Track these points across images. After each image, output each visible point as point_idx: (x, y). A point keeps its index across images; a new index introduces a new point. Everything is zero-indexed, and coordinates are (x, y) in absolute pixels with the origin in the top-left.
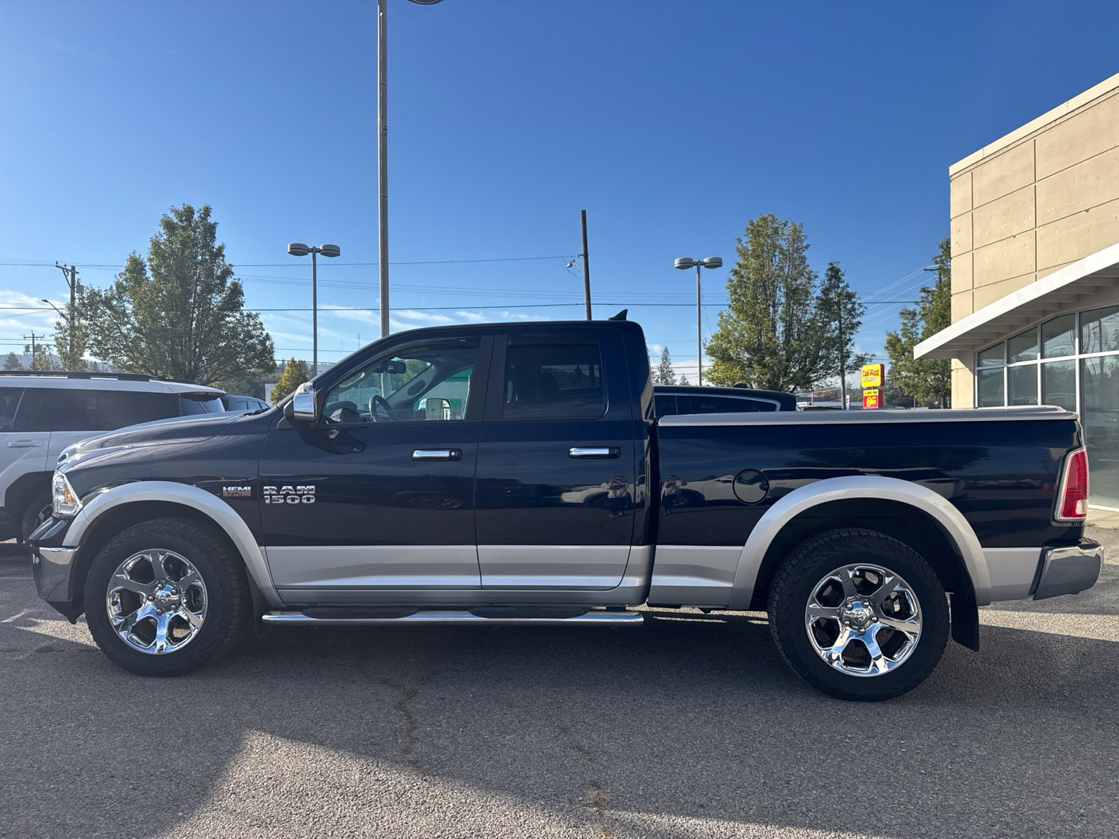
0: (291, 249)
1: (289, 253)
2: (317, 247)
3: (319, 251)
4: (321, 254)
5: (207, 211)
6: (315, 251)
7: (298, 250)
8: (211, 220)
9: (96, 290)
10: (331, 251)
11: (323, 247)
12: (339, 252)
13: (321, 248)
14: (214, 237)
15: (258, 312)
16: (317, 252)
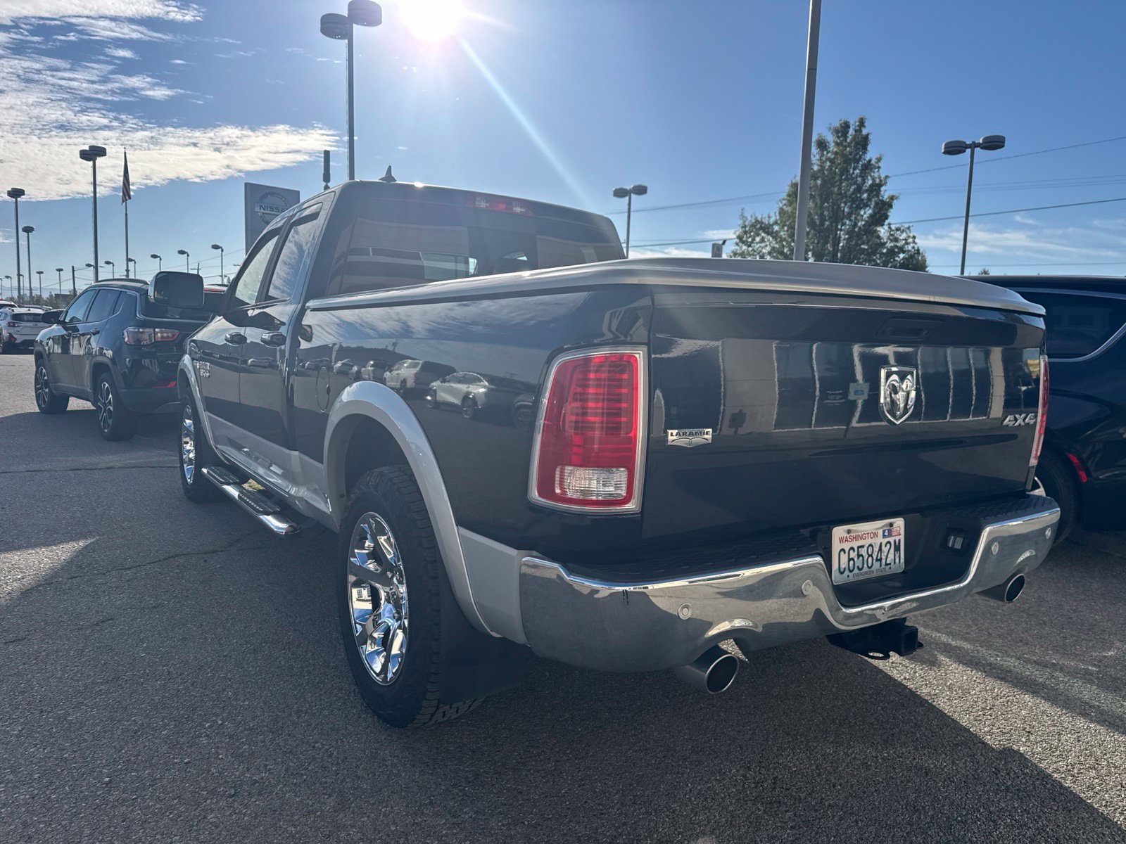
0: (945, 148)
1: (944, 153)
2: (976, 142)
3: (978, 145)
4: (981, 148)
5: (862, 123)
6: (974, 145)
7: (954, 149)
8: (864, 132)
9: (759, 219)
10: (994, 143)
11: (983, 140)
12: (1004, 143)
13: (981, 141)
14: (866, 149)
15: (911, 225)
16: (976, 147)
